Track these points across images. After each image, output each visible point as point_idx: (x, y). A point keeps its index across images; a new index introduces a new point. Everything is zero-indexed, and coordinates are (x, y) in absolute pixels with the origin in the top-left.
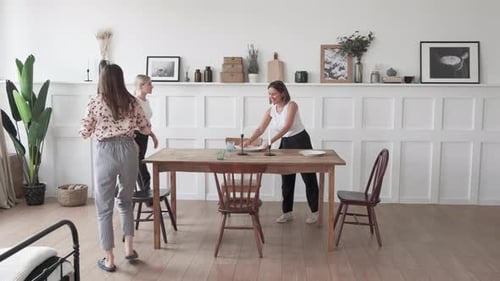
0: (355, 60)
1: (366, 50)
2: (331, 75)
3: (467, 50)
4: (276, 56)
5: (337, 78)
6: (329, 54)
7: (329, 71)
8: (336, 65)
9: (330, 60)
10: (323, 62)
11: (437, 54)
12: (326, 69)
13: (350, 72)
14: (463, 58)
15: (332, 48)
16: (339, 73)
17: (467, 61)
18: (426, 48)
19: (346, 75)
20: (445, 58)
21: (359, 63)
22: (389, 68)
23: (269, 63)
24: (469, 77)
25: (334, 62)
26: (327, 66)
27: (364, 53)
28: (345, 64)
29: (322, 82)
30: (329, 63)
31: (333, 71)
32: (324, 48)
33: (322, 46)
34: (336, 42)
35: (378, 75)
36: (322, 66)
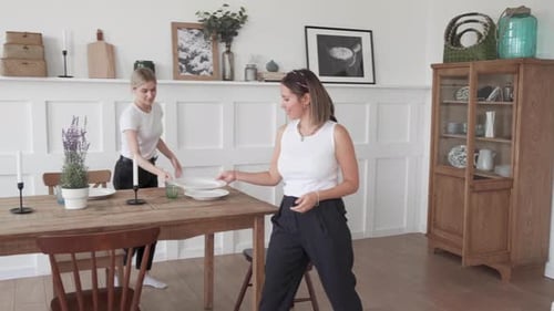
0: (223, 47)
1: (236, 34)
2: (189, 69)
3: (358, 40)
4: (100, 36)
5: (198, 72)
6: (183, 35)
7: (186, 62)
8: (195, 54)
9: (186, 46)
10: (177, 48)
11: (325, 43)
12: (180, 60)
13: (216, 65)
14: (356, 50)
15: (189, 27)
16: (201, 66)
17: (360, 54)
18: (313, 34)
19: (211, 69)
20: (335, 49)
21: (228, 52)
22: (269, 61)
23: (90, 47)
24: (362, 76)
25: (192, 49)
26: (183, 55)
27: (235, 38)
28: (208, 52)
29: (176, 78)
30: (185, 50)
31: (192, 63)
32: (176, 27)
33: (173, 24)
34: (195, 20)
35: (254, 68)
36: (175, 55)
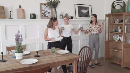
0: (54, 10)
1: (57, 6)
2: (45, 16)
4: (20, 7)
5: (47, 17)
6: (43, 7)
7: (44, 14)
8: (46, 12)
9: (44, 9)
10: (41, 10)
11: (80, 8)
12: (42, 13)
13: (52, 14)
14: (87, 10)
15: (45, 4)
16: (48, 15)
17: (88, 11)
18: (77, 6)
19: (51, 16)
20: (82, 10)
21: (55, 11)
23: (17, 10)
24: (89, 17)
25: (46, 10)
26: (43, 12)
27: (57, 7)
28: (50, 11)
29: (41, 18)
31: (46, 14)
32: (41, 4)
33: (40, 3)
34: (46, 2)
36: (41, 12)
